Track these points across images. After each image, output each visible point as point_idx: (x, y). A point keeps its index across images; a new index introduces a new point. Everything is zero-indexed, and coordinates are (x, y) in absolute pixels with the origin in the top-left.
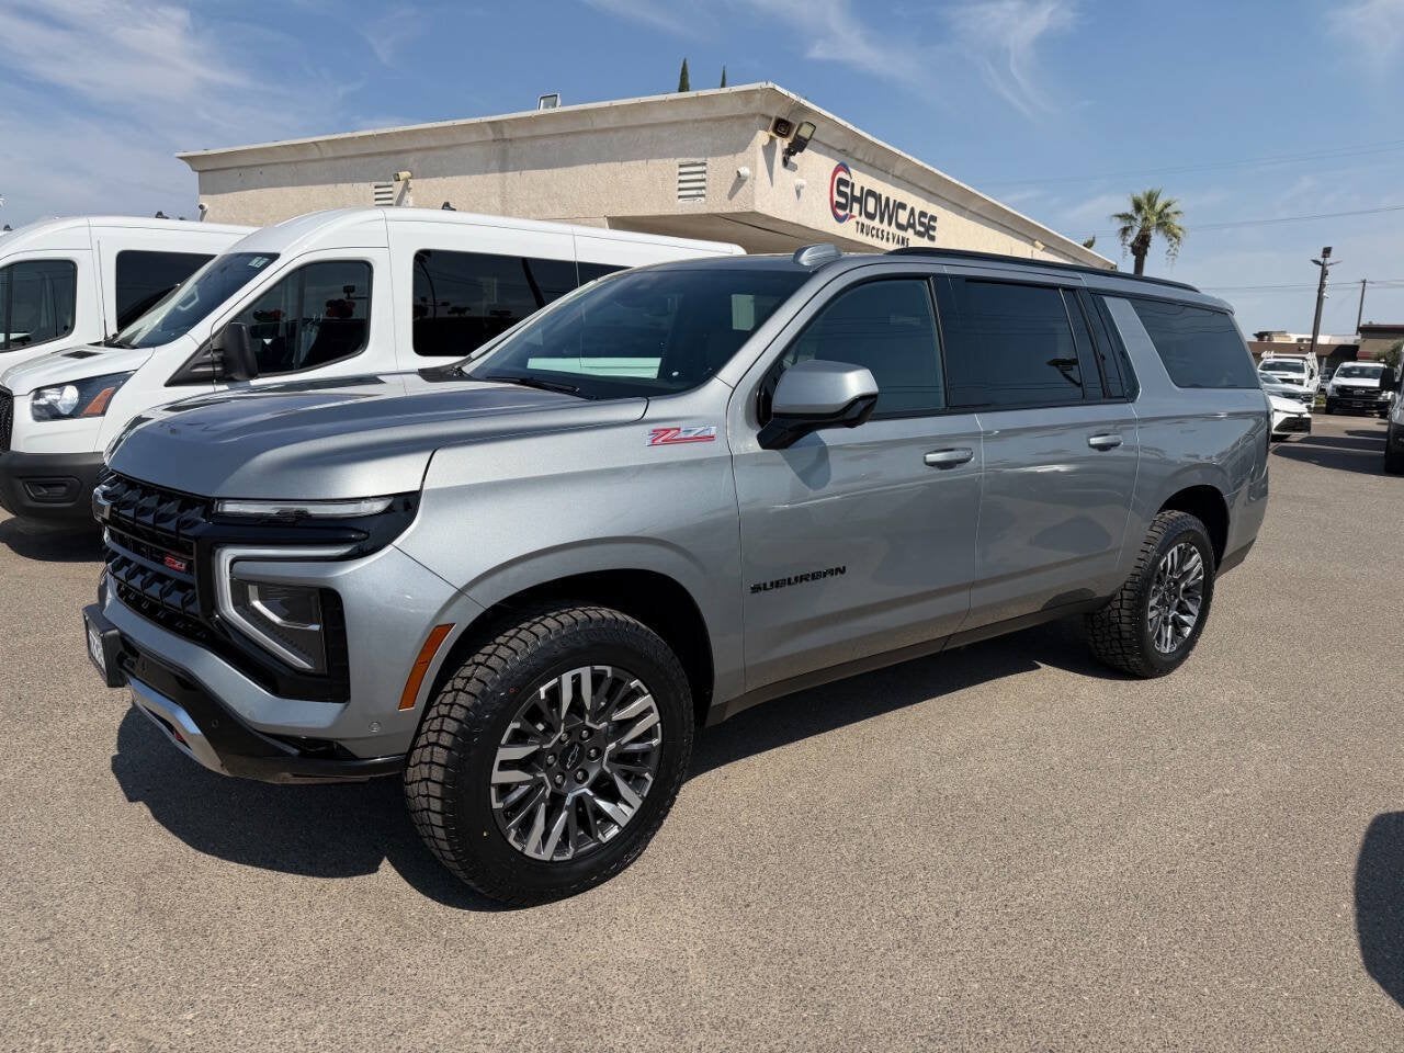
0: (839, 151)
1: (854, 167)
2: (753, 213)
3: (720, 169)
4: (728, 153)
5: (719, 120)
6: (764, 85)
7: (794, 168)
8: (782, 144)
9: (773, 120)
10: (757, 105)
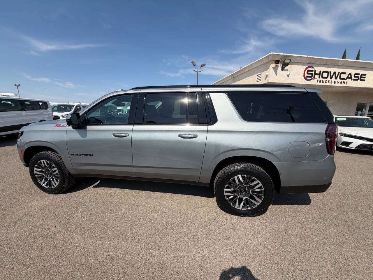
0: (308, 63)
1: (315, 66)
2: (269, 82)
3: (264, 74)
4: (265, 71)
5: (264, 64)
6: (270, 54)
7: (287, 70)
8: (280, 66)
9: (274, 61)
10: (270, 58)
